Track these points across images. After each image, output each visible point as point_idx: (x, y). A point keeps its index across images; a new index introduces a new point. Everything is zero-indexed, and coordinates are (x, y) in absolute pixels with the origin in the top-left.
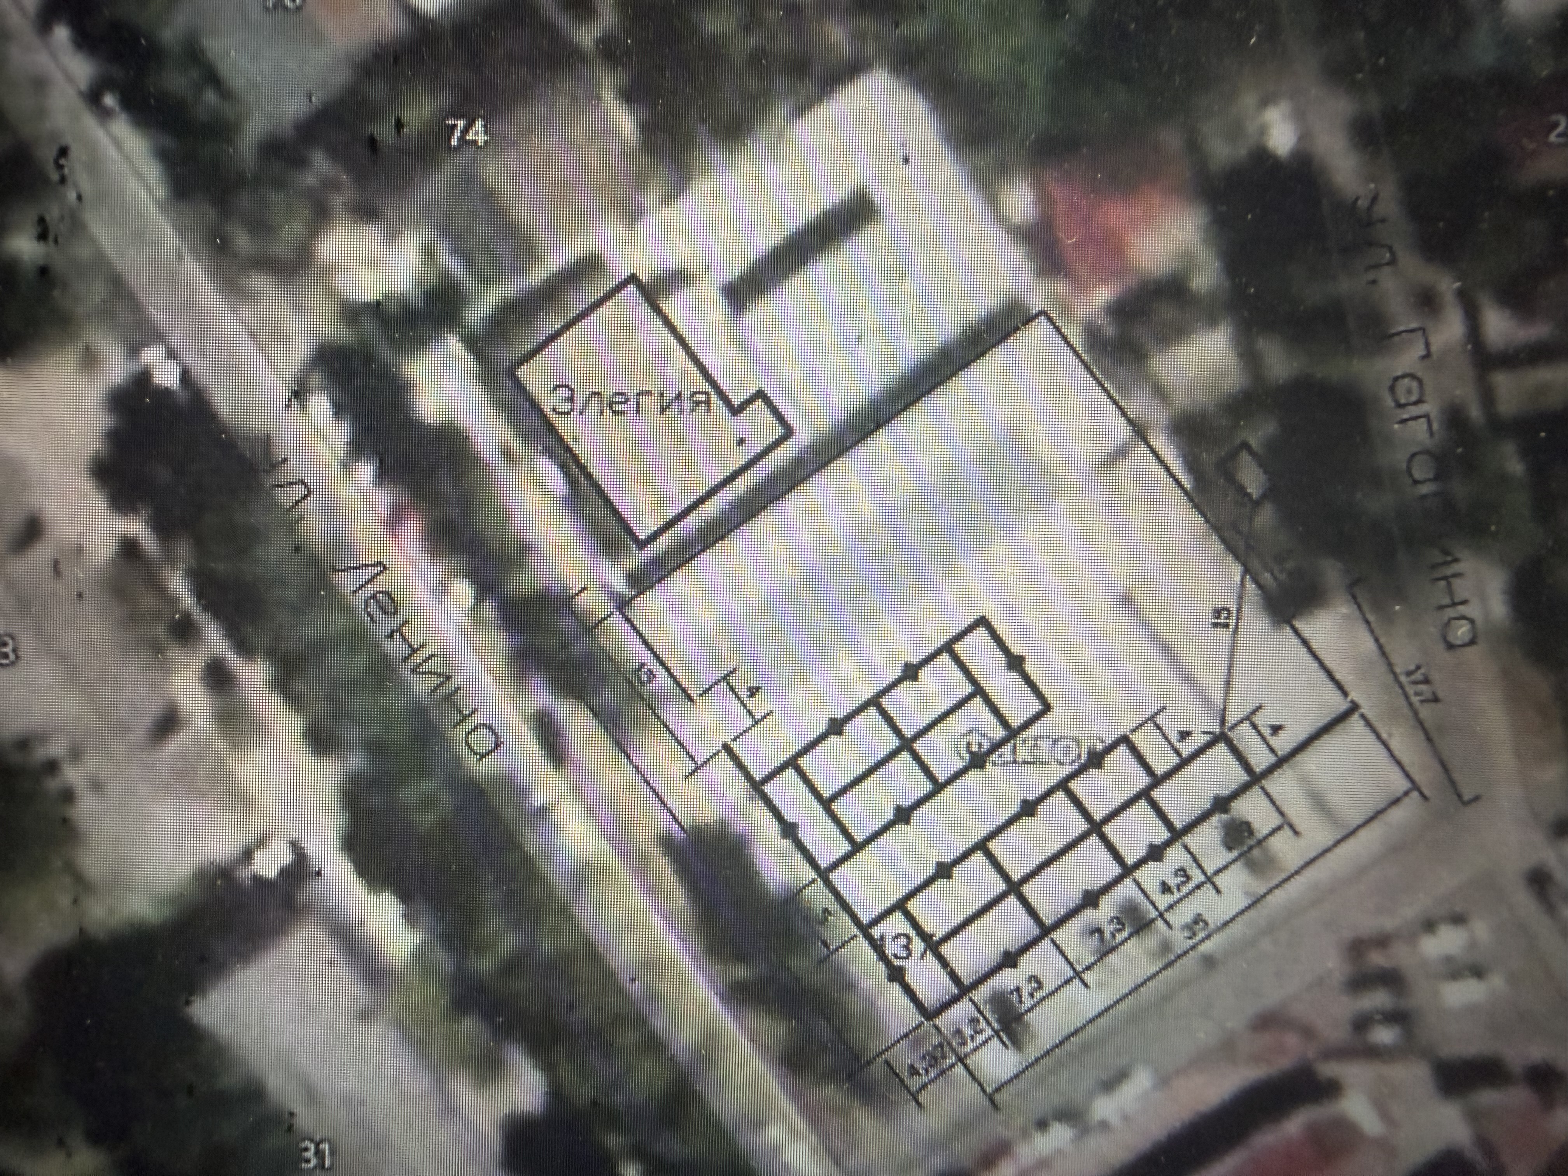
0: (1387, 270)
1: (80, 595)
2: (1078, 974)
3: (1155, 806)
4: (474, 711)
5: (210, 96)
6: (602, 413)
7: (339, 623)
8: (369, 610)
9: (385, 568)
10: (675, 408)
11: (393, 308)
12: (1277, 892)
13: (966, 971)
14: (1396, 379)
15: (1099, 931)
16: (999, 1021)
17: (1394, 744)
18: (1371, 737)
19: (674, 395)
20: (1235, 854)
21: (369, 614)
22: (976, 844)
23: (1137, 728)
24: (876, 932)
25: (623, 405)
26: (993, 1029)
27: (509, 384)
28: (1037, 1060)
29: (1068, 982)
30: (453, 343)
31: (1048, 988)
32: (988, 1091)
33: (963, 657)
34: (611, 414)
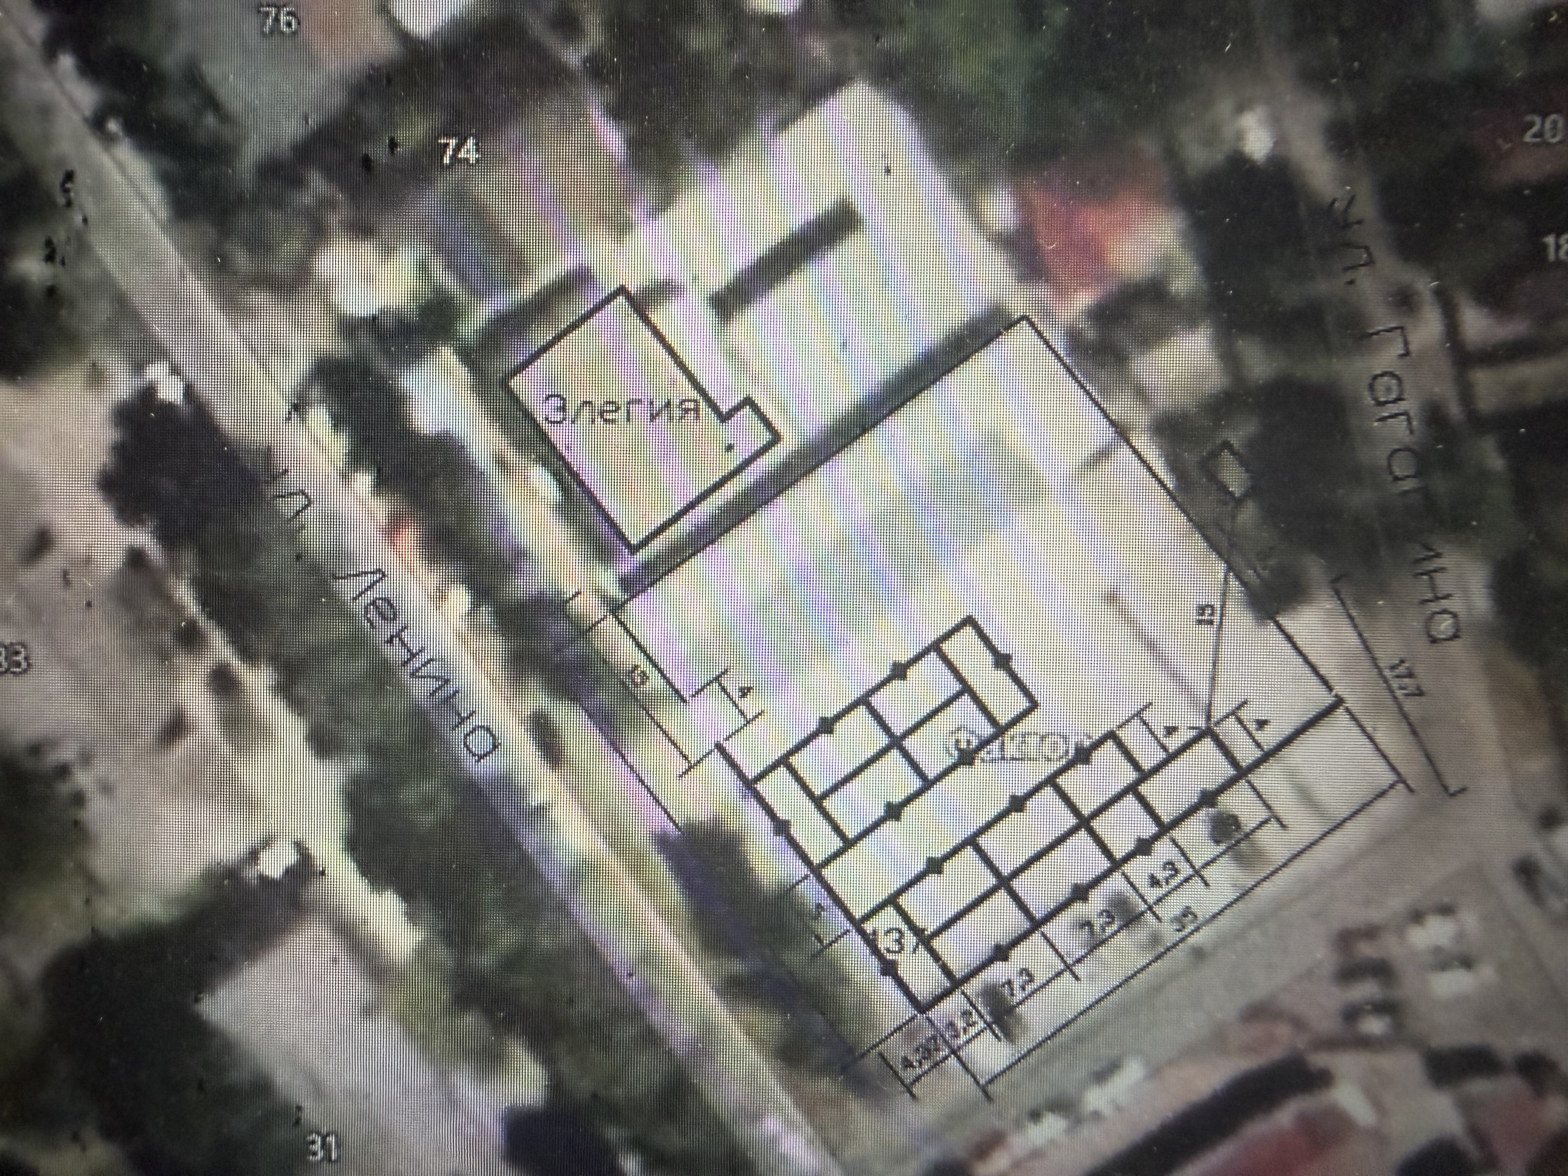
0: (1363, 270)
1: (89, 604)
2: (1068, 967)
3: (1142, 800)
4: (473, 714)
5: (210, 120)
6: (593, 421)
7: (340, 629)
8: (369, 616)
9: (384, 575)
10: (664, 416)
11: (389, 323)
12: (1265, 884)
13: (958, 965)
14: (1375, 377)
15: (1089, 924)
16: (991, 1013)
17: (1379, 737)
18: (1356, 730)
19: (663, 403)
20: (1222, 847)
21: (369, 620)
22: (966, 839)
23: (1124, 724)
24: (868, 927)
25: (614, 414)
26: (985, 1022)
27: (502, 394)
28: (1030, 1052)
29: (1059, 974)
30: (447, 355)
31: (1039, 980)
32: (981, 1083)
33: (951, 656)
34: (602, 423)
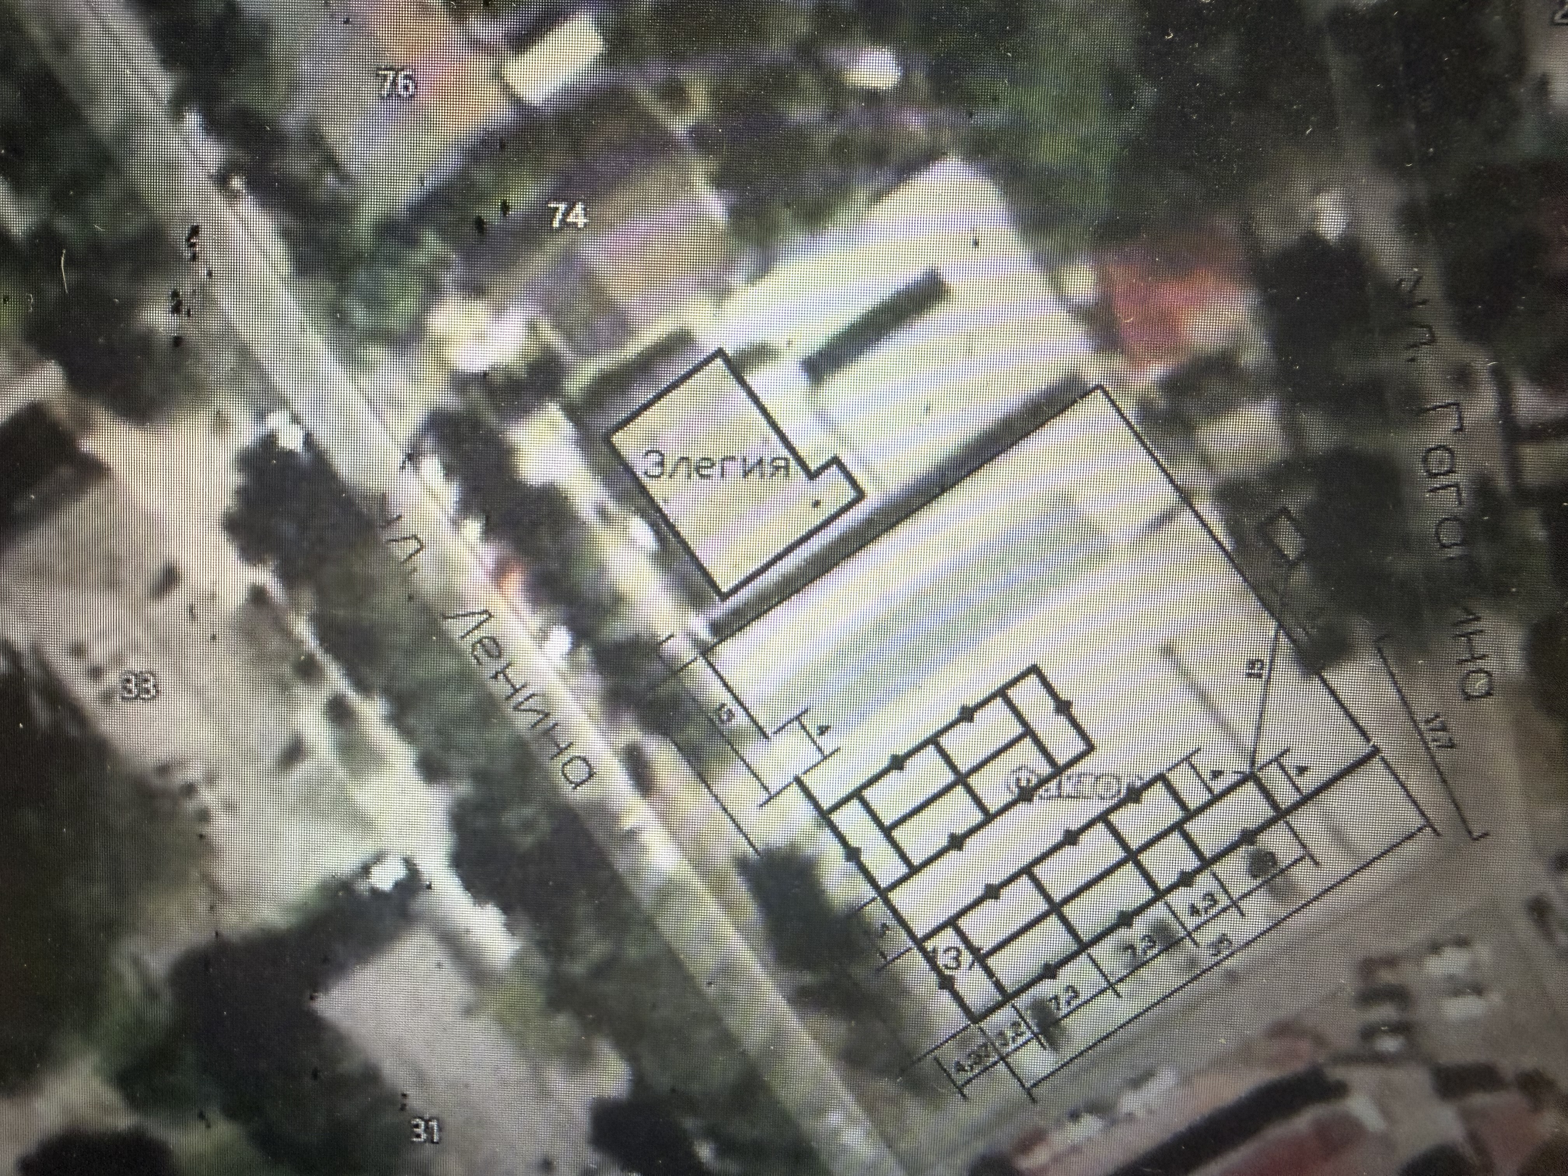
0: (1426, 349)
1: (214, 637)
2: (1111, 986)
3: (1187, 838)
4: (570, 745)
5: (330, 179)
6: (689, 476)
7: (449, 665)
8: (476, 653)
9: (490, 616)
10: (756, 472)
11: (499, 379)
12: (1297, 916)
13: (1009, 983)
14: (1430, 450)
15: (1132, 947)
16: (1038, 1025)
17: (1412, 785)
18: (1391, 778)
19: (756, 461)
20: (1259, 881)
21: (476, 657)
22: (1022, 868)
23: (1174, 767)
24: (929, 945)
25: (709, 470)
26: (1033, 1032)
27: (605, 449)
28: (1072, 1060)
29: (1102, 991)
30: (553, 412)
31: (1082, 998)
32: (1026, 1086)
33: (1016, 701)
34: (698, 478)
